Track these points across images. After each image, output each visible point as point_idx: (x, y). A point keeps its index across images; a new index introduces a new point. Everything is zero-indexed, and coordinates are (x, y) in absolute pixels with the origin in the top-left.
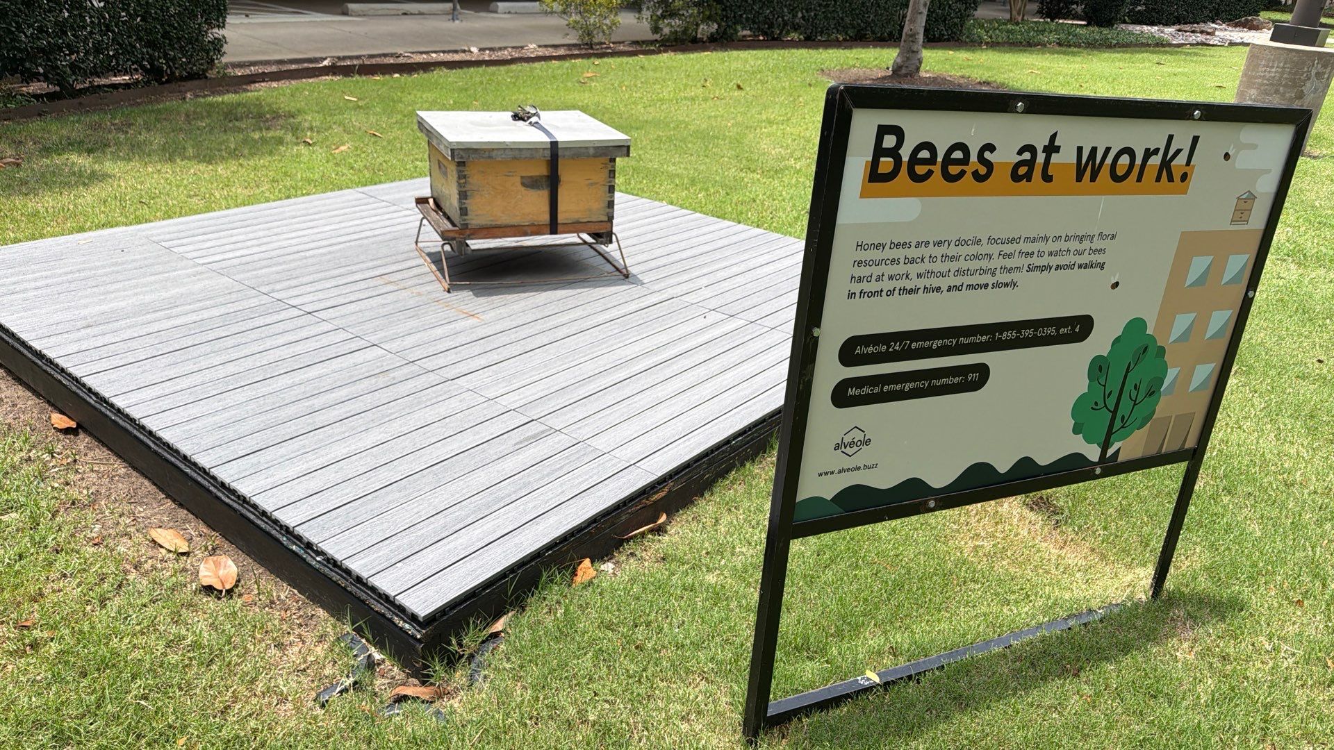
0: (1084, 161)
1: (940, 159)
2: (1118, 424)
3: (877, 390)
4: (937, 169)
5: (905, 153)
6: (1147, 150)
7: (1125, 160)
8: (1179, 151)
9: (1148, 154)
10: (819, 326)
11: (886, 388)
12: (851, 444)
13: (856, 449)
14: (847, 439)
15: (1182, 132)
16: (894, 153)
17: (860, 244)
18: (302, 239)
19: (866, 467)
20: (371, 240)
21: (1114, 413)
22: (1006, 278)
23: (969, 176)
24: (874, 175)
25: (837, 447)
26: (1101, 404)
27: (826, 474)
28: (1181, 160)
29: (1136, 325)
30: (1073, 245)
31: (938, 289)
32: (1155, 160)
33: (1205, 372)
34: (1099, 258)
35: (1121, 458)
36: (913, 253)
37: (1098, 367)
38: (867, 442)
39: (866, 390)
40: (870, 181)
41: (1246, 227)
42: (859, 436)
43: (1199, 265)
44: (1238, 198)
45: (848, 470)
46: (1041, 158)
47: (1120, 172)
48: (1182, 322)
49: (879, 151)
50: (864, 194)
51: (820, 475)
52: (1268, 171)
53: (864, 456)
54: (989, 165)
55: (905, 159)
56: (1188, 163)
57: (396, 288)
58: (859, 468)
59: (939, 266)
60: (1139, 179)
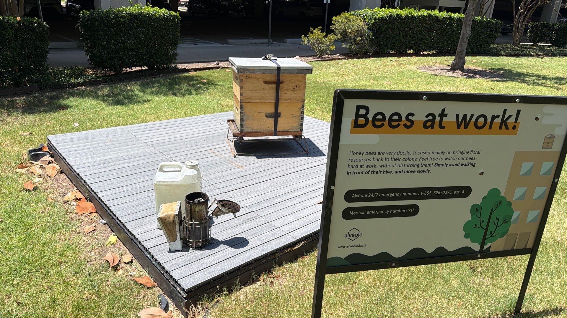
0: (460, 120)
1: (387, 119)
2: (488, 235)
3: (363, 213)
4: (386, 123)
5: (370, 117)
6: (493, 116)
7: (482, 120)
8: (510, 117)
9: (494, 117)
10: (334, 185)
11: (368, 213)
12: (353, 235)
13: (355, 237)
14: (351, 233)
15: (511, 109)
16: (365, 116)
17: (351, 152)
18: (185, 134)
19: (360, 246)
20: (211, 135)
21: (486, 230)
22: (424, 169)
23: (402, 126)
24: (356, 125)
25: (346, 236)
26: (479, 226)
27: (342, 247)
28: (512, 120)
29: (494, 192)
30: (458, 156)
31: (390, 172)
32: (498, 120)
33: (534, 214)
34: (473, 162)
35: (491, 250)
36: (377, 157)
37: (475, 209)
38: (361, 235)
39: (358, 213)
40: (354, 127)
41: (550, 150)
42: (356, 232)
43: (526, 166)
44: (545, 137)
45: (352, 246)
46: (438, 119)
47: (480, 125)
48: (519, 192)
49: (358, 116)
50: (352, 133)
51: (339, 247)
52: (561, 125)
53: (359, 241)
54: (412, 122)
55: (370, 118)
56: (516, 121)
57: (215, 155)
58: (357, 246)
59: (390, 163)
60: (490, 128)
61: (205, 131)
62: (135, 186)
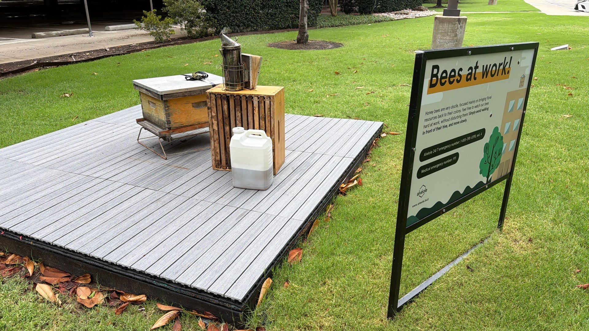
0: (484, 71)
1: (448, 76)
2: (491, 167)
3: (429, 169)
4: (447, 80)
5: (439, 75)
6: (500, 63)
7: (494, 68)
8: (507, 63)
9: (500, 65)
10: (415, 147)
11: (432, 168)
12: (422, 192)
13: (423, 194)
14: (421, 191)
15: (508, 55)
16: (436, 76)
17: (427, 112)
19: (426, 200)
21: (490, 164)
22: (463, 119)
23: (455, 81)
24: (432, 86)
25: (418, 194)
26: (487, 161)
27: (415, 206)
28: (507, 66)
29: (496, 128)
30: (481, 103)
31: (446, 126)
32: (502, 67)
33: (513, 143)
34: (487, 106)
35: (492, 181)
36: (440, 113)
37: (487, 147)
38: (426, 190)
39: (426, 170)
40: (430, 87)
41: (523, 88)
42: (424, 189)
43: (512, 103)
44: (521, 78)
45: (421, 203)
46: (474, 70)
47: (493, 73)
48: (507, 125)
49: (433, 76)
50: (428, 94)
51: (413, 207)
52: (528, 67)
53: (425, 196)
54: (461, 77)
55: (439, 77)
56: (509, 67)
57: (140, 162)
58: (423, 202)
59: (447, 117)
60: (497, 75)
61: (102, 138)
62: (74, 216)
